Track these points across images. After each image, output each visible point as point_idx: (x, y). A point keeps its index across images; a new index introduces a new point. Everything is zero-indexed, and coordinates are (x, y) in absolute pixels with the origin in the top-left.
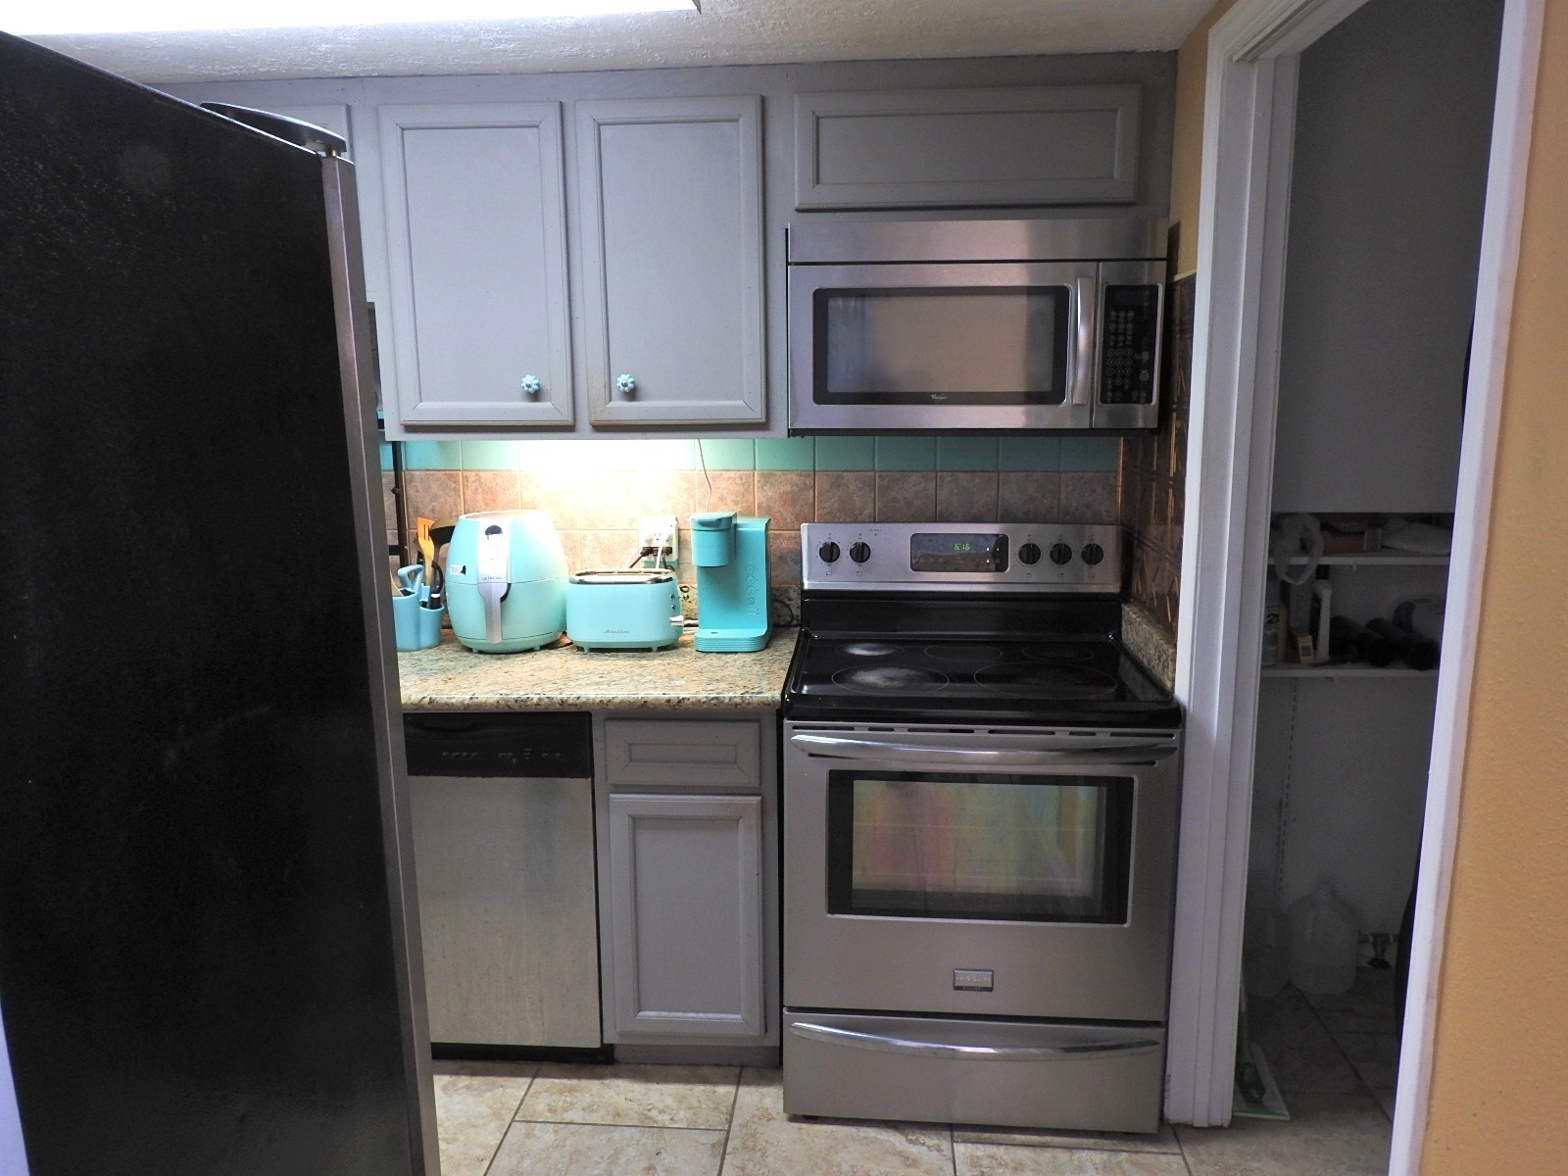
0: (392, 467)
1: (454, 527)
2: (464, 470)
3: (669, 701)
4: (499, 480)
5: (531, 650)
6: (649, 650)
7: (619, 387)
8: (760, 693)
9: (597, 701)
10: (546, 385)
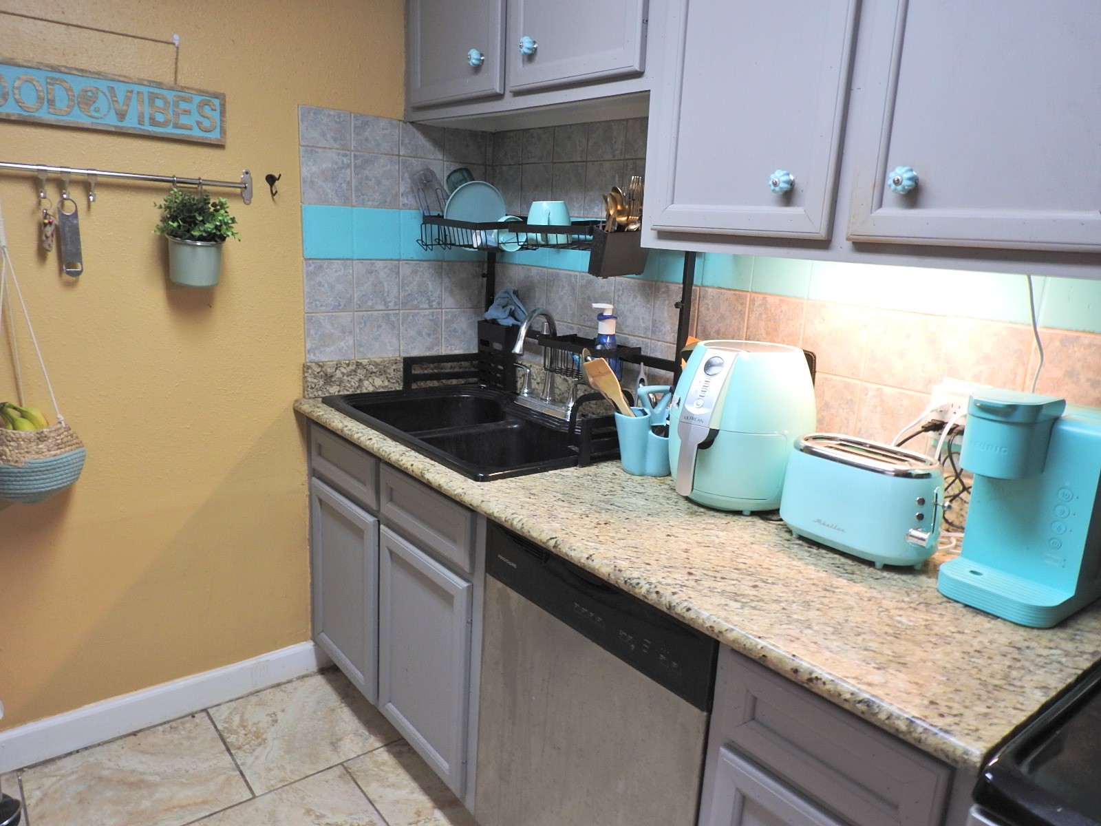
0: (682, 281)
1: (691, 351)
2: (752, 292)
3: (796, 671)
4: (784, 308)
5: (738, 513)
6: (871, 564)
7: (890, 186)
8: (946, 732)
9: (708, 625)
10: (800, 185)
